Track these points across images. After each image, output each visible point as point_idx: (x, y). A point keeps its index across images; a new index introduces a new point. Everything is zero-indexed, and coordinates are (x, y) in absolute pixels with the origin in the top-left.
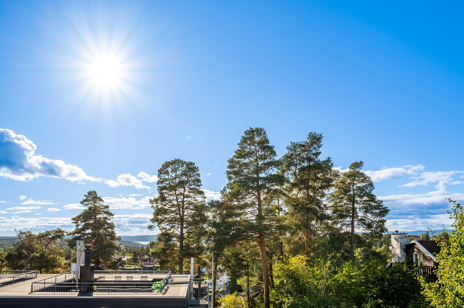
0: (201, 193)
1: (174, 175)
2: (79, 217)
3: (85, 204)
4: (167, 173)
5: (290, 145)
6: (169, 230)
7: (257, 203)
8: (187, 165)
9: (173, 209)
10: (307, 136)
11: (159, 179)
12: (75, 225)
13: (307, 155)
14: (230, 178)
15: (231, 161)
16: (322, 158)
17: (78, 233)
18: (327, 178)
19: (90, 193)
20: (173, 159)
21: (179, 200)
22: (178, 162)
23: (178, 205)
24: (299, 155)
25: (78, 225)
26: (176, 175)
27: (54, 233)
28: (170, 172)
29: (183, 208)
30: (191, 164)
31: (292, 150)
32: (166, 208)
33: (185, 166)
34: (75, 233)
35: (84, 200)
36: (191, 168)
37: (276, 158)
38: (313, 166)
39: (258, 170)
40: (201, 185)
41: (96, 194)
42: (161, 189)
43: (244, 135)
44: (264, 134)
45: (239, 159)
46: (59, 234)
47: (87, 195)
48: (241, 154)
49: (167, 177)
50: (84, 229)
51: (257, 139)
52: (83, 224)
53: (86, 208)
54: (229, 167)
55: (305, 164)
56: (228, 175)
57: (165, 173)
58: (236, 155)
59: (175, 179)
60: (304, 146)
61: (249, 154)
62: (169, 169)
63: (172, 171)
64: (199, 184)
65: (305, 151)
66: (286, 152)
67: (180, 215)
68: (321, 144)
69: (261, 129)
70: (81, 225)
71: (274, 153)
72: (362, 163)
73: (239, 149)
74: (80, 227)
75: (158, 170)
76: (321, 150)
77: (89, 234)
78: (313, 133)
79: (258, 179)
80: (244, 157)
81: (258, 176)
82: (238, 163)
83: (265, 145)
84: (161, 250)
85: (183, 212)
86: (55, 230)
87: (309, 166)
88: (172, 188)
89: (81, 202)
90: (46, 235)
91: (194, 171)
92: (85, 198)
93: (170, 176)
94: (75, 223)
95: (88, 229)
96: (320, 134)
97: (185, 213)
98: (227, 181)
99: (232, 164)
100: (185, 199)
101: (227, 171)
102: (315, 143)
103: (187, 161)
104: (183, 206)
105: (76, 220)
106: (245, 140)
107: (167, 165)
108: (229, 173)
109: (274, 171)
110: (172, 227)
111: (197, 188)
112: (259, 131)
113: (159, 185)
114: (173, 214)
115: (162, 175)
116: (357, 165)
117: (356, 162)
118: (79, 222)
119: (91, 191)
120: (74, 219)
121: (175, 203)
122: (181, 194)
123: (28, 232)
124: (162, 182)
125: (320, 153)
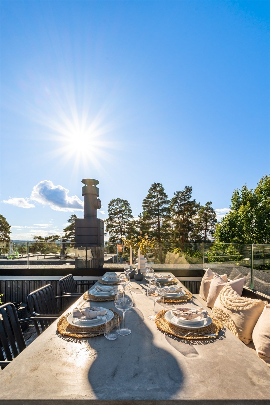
0: (132, 216)
1: (117, 207)
2: (67, 228)
3: (70, 222)
4: (113, 206)
5: (176, 192)
6: (115, 236)
7: (158, 222)
8: (124, 202)
9: (117, 225)
10: (184, 188)
11: (109, 209)
12: (65, 233)
13: (184, 198)
14: (144, 209)
15: (145, 200)
16: (191, 200)
17: (66, 237)
18: (194, 210)
19: (73, 216)
20: (117, 198)
21: (120, 220)
22: (119, 200)
23: (119, 223)
24: (180, 198)
25: (67, 233)
26: (118, 207)
27: (54, 238)
28: (115, 205)
29: (122, 225)
30: (126, 201)
31: (177, 195)
32: (113, 224)
33: (123, 202)
34: (65, 237)
35: (69, 219)
36: (126, 203)
37: (168, 199)
38: (187, 204)
39: (158, 205)
40: (132, 212)
41: (76, 216)
42: (110, 214)
43: (151, 187)
44: (162, 186)
45: (149, 199)
46: (56, 237)
47: (71, 217)
48: (150, 197)
49: (113, 208)
50: (70, 235)
51: (158, 189)
52: (69, 232)
53: (71, 224)
54: (143, 203)
55: (183, 202)
56: (143, 207)
57: (112, 206)
58: (147, 197)
59: (118, 209)
60: (183, 193)
61: (154, 196)
62: (114, 204)
63: (116, 205)
64: (131, 212)
65: (183, 196)
66: (174, 196)
67: (120, 228)
68: (191, 192)
69: (160, 184)
70: (68, 232)
71: (166, 196)
72: (211, 202)
73: (149, 194)
74: (68, 234)
75: (109, 204)
76: (191, 195)
77: (72, 237)
78: (187, 186)
79: (158, 210)
80: (151, 198)
81: (158, 208)
82: (148, 201)
83: (162, 192)
84: (111, 246)
85: (122, 227)
86: (54, 235)
87: (185, 204)
88: (116, 214)
89: (68, 221)
90: (50, 238)
91: (127, 205)
92: (70, 219)
93: (115, 207)
94: (65, 232)
95: (72, 235)
96: (191, 187)
97: (123, 227)
98: (143, 210)
99: (145, 202)
100: (123, 220)
101: (143, 205)
102: (188, 191)
103: (124, 199)
104: (122, 223)
105: (65, 230)
106: (152, 189)
107: (113, 201)
108: (143, 206)
109: (167, 206)
110: (116, 234)
111: (130, 214)
112: (159, 185)
113: (109, 212)
114: (117, 227)
115: (110, 207)
116: (209, 203)
117: (209, 202)
118: (67, 231)
119: (73, 215)
120: (64, 230)
121: (118, 221)
122: (121, 217)
123: (39, 237)
124: (111, 211)
125: (191, 197)
